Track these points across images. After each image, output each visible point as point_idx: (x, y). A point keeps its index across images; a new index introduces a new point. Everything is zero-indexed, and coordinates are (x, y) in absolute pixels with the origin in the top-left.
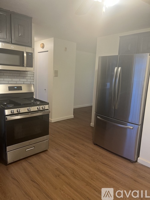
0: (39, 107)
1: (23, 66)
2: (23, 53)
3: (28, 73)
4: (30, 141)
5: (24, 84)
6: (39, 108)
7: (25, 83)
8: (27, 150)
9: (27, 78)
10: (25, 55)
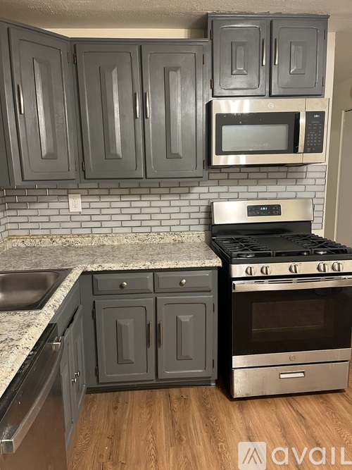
0: (322, 265)
1: (295, 151)
2: (297, 115)
3: (310, 168)
4: (292, 354)
5: (296, 198)
6: (322, 268)
7: (299, 195)
8: (282, 376)
9: (305, 182)
10: (303, 121)
